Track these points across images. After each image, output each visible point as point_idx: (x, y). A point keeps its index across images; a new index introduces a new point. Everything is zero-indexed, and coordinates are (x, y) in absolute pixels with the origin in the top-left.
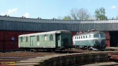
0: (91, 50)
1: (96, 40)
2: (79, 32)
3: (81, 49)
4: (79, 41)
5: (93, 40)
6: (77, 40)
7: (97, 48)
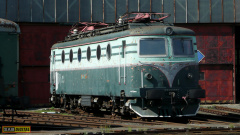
0: (129, 116)
1: (150, 67)
2: (80, 27)
3: (88, 110)
4: (77, 73)
5: (137, 69)
6: (68, 66)
7: (153, 108)
